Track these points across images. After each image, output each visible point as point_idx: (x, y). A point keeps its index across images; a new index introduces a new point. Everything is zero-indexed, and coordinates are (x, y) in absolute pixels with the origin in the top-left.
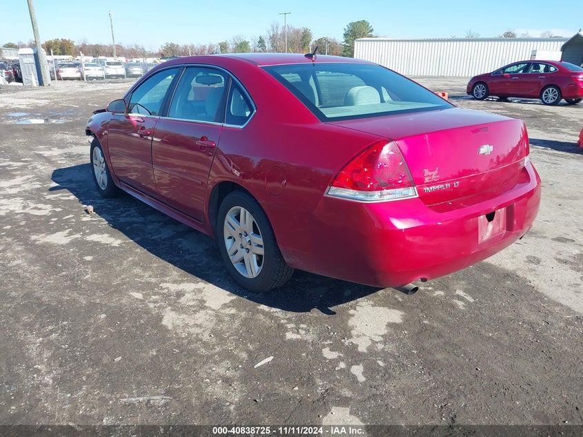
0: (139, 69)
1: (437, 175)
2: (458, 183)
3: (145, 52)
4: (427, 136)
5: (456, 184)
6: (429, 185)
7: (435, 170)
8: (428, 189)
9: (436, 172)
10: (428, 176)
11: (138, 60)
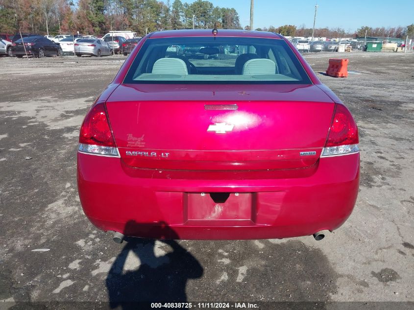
0: (321, 46)
1: (141, 141)
2: (167, 154)
3: (344, 33)
4: (140, 104)
5: (165, 155)
6: (133, 149)
7: (140, 136)
8: (130, 152)
9: (142, 139)
10: (131, 141)
11: (335, 39)
